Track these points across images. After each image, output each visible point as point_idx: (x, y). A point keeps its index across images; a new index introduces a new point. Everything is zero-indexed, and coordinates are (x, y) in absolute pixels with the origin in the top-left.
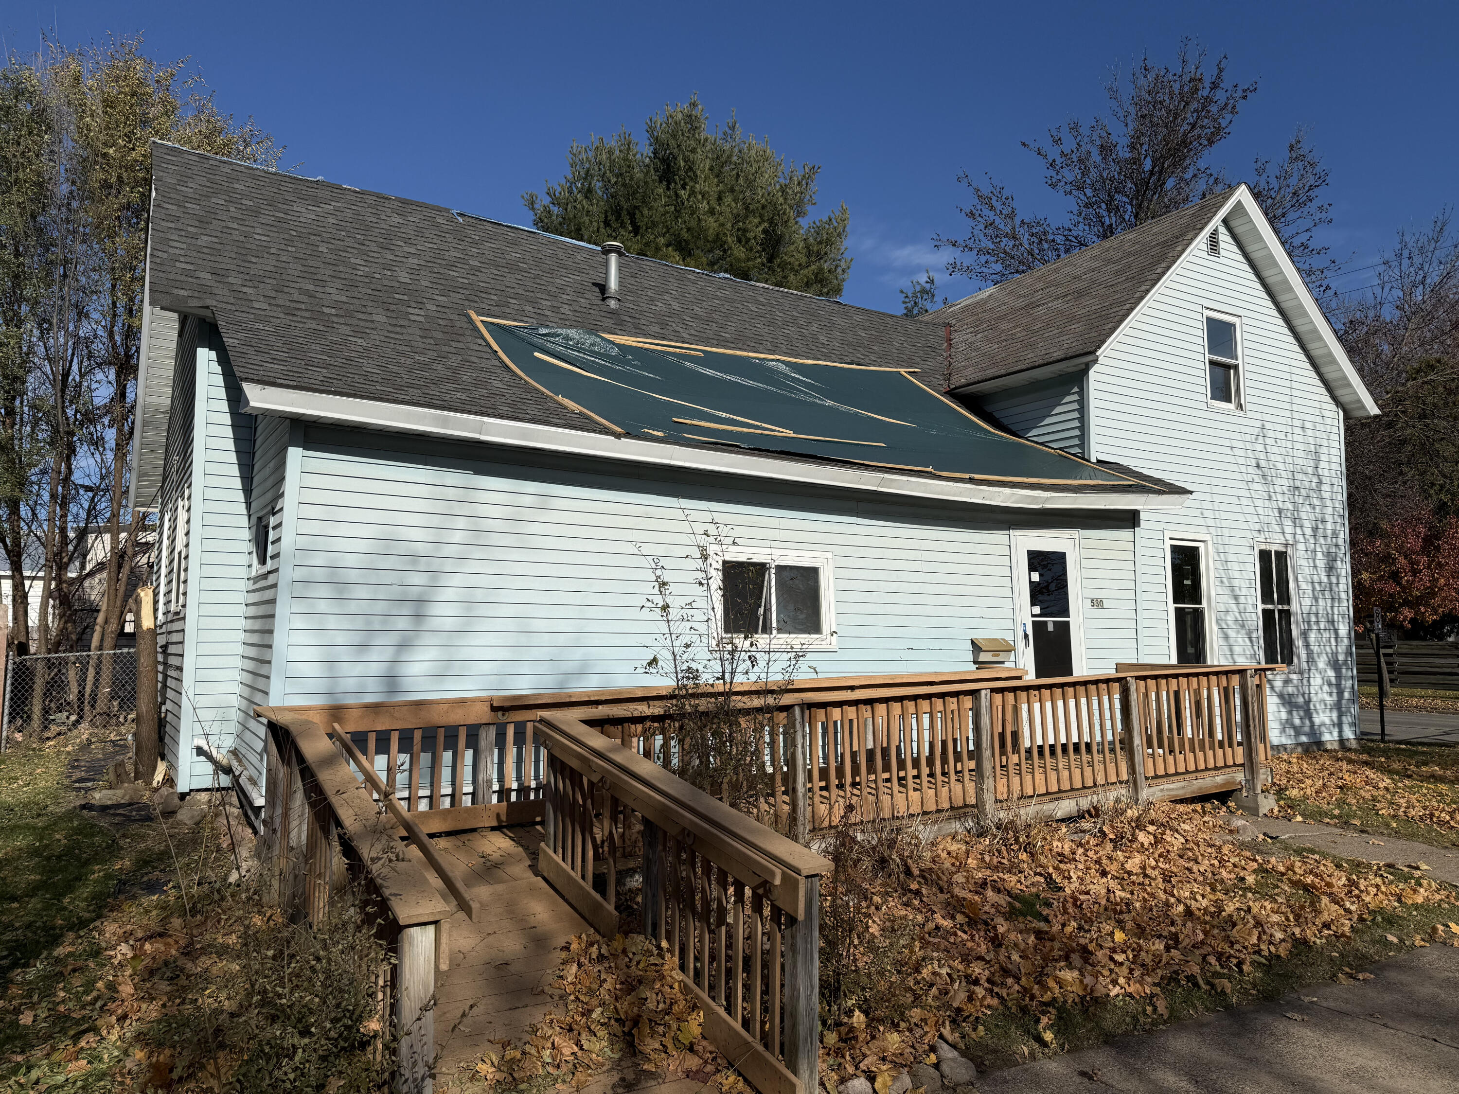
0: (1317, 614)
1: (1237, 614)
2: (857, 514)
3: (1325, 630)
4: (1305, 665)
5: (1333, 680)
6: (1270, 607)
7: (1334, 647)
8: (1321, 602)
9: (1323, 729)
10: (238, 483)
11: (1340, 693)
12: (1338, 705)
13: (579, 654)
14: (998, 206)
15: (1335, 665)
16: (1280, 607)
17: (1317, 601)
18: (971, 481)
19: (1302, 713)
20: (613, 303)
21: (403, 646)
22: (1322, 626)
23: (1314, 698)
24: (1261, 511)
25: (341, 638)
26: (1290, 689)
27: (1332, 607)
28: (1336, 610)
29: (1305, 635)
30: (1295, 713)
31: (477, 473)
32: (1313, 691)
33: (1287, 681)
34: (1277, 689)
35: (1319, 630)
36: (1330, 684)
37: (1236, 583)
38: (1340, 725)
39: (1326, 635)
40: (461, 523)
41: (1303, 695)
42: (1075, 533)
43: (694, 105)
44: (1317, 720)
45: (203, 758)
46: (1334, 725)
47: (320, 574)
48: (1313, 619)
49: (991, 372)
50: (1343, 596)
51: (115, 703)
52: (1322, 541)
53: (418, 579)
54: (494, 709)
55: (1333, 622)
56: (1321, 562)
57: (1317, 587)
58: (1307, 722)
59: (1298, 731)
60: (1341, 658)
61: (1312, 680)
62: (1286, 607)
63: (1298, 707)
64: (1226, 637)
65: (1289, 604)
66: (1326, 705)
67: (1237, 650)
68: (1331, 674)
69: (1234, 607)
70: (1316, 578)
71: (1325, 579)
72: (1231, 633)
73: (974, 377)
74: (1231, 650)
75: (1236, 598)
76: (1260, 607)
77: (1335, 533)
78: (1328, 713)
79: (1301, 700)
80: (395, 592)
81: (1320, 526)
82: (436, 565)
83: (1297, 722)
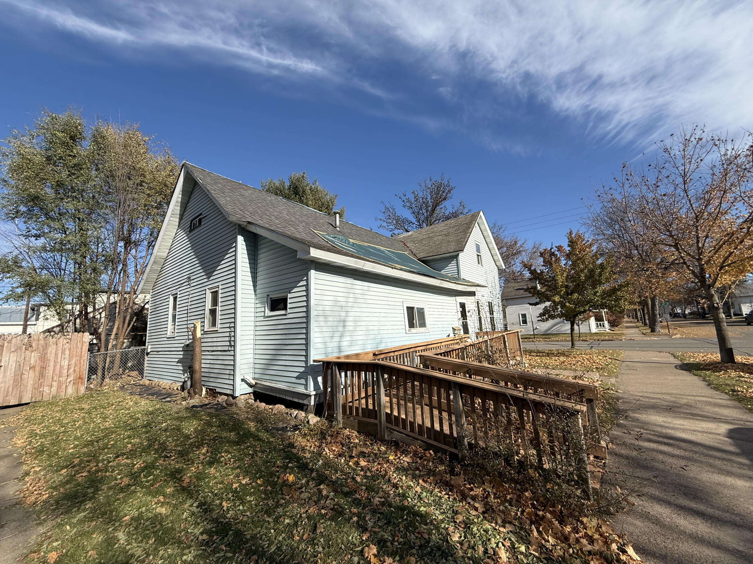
0: (498, 318)
1: (486, 318)
2: (430, 292)
3: (499, 321)
6: (491, 316)
7: (501, 326)
8: (498, 315)
10: (251, 283)
13: (379, 337)
14: (391, 211)
18: (455, 283)
20: (338, 229)
21: (341, 336)
24: (488, 292)
25: (327, 334)
27: (500, 316)
31: (355, 279)
40: (351, 295)
42: (466, 297)
43: (304, 173)
45: (243, 383)
47: (321, 313)
49: (431, 254)
50: (501, 313)
51: (121, 370)
52: (497, 299)
53: (343, 314)
54: (374, 355)
56: (497, 305)
57: (497, 311)
62: (493, 316)
71: (498, 309)
73: (425, 255)
80: (337, 319)
81: (496, 296)
82: (347, 309)
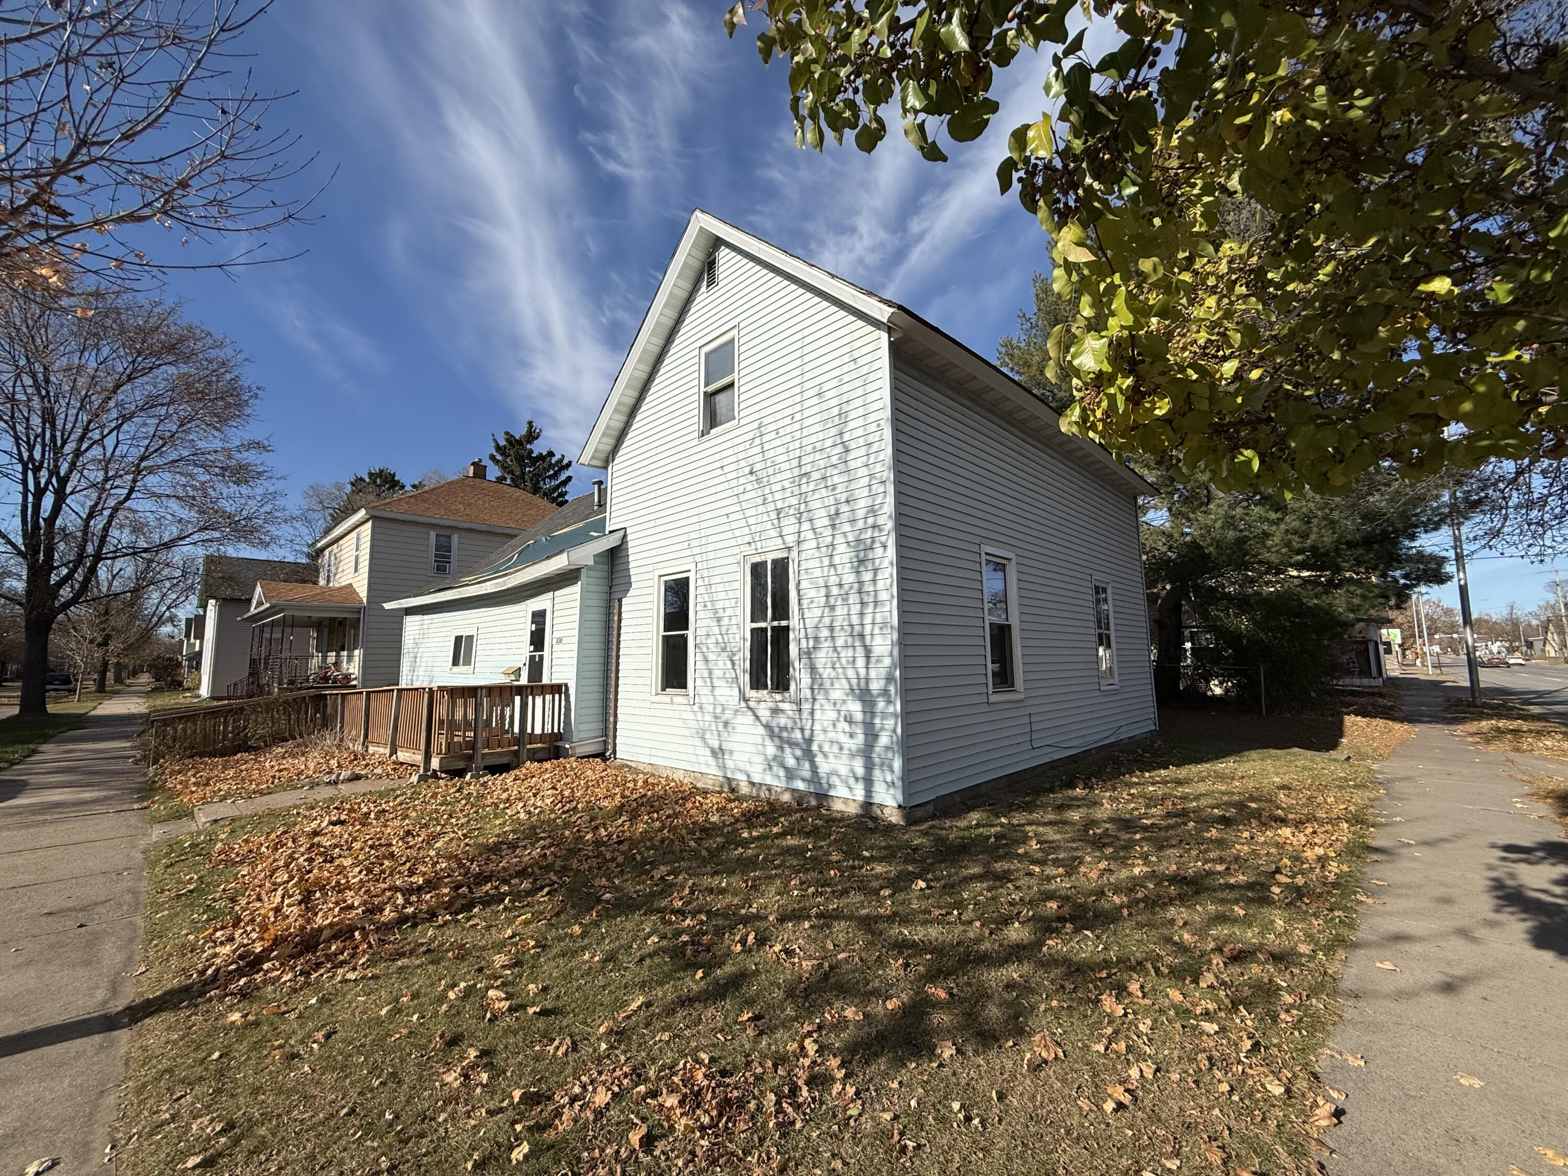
0: (831, 628)
1: (719, 637)
3: (846, 647)
4: (806, 693)
5: (859, 717)
6: (762, 625)
7: (862, 672)
8: (840, 611)
9: (835, 780)
11: (871, 735)
12: (867, 752)
15: (864, 695)
16: (776, 623)
17: (832, 608)
19: (798, 753)
22: (840, 642)
23: (819, 737)
24: (752, 521)
26: (783, 721)
27: (862, 614)
28: (868, 619)
29: (808, 654)
30: (788, 750)
32: (817, 727)
33: (776, 711)
34: (764, 720)
35: (835, 649)
36: (850, 720)
37: (719, 605)
38: (868, 781)
39: (846, 654)
41: (802, 730)
44: (824, 767)
46: (857, 779)
48: (825, 633)
50: (884, 596)
52: (847, 527)
55: (862, 636)
56: (843, 555)
57: (835, 591)
58: (807, 765)
59: (790, 774)
60: (875, 686)
61: (818, 715)
62: (784, 623)
63: (793, 744)
64: (706, 661)
65: (787, 618)
66: (841, 748)
67: (717, 673)
68: (855, 707)
69: (716, 630)
70: (833, 580)
71: (850, 578)
72: (711, 657)
74: (710, 673)
75: (719, 620)
76: (749, 625)
77: (872, 511)
78: (845, 760)
79: (797, 735)
81: (844, 508)
83: (791, 762)
